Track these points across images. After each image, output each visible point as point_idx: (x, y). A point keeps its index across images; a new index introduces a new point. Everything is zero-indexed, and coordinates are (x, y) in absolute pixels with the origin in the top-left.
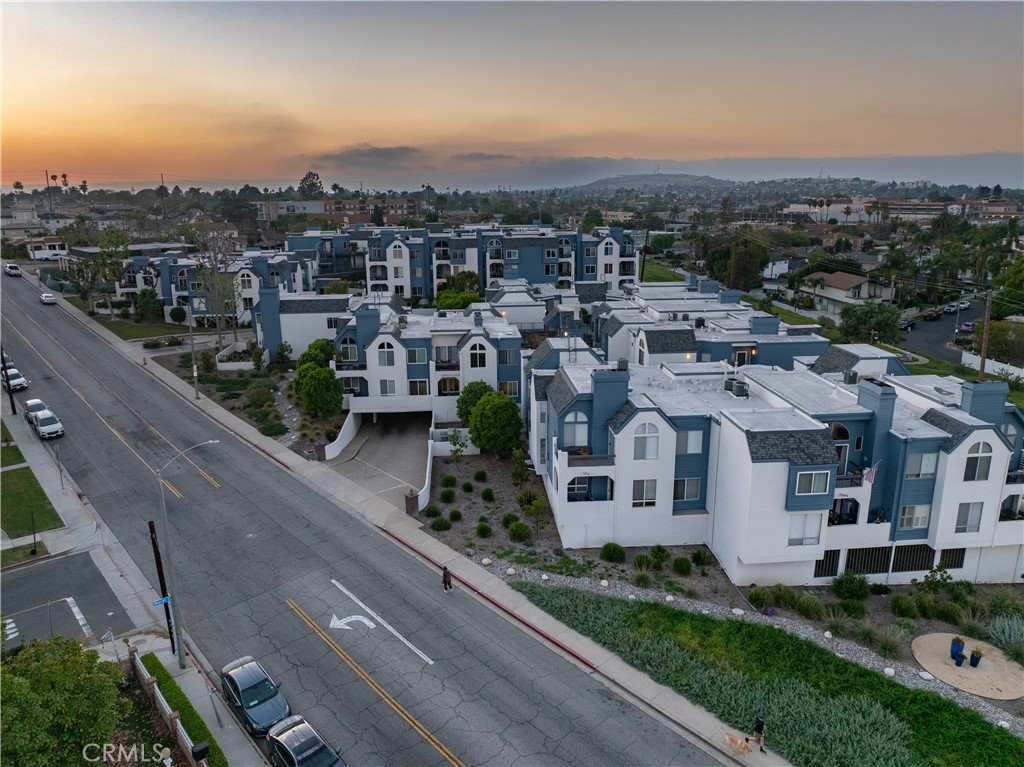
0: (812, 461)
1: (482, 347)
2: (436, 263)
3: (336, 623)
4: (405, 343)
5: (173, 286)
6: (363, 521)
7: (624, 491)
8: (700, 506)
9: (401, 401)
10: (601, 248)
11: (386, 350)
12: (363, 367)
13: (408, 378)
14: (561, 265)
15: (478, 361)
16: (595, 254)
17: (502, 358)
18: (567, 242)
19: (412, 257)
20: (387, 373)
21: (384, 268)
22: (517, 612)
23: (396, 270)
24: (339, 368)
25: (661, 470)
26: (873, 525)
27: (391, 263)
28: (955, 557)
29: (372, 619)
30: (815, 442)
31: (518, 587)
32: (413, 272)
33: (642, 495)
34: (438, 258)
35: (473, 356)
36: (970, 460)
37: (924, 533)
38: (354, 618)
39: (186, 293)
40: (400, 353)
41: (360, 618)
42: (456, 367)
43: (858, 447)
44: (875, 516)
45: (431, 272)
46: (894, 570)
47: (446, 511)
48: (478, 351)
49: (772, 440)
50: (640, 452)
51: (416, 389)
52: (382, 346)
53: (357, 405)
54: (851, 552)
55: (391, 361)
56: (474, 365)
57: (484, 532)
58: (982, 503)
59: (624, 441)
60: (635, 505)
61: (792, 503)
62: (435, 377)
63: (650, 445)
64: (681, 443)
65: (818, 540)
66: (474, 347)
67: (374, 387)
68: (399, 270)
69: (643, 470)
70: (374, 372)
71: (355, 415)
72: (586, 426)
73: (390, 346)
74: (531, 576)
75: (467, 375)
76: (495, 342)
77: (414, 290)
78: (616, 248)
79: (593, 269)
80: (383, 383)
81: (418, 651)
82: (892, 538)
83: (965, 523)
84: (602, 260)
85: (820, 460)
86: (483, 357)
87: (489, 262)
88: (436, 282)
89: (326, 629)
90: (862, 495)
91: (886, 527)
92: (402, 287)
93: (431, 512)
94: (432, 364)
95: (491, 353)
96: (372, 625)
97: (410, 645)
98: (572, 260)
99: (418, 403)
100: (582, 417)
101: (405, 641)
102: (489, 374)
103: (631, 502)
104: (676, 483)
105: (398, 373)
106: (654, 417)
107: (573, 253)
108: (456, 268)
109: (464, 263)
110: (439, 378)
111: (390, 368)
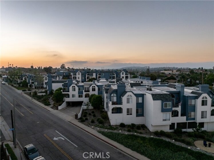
0: (167, 100)
1: (95, 87)
2: (87, 76)
3: (55, 139)
4: (78, 86)
5: (30, 80)
6: (65, 120)
7: (125, 111)
8: (142, 115)
9: (77, 99)
10: (121, 73)
11: (74, 88)
12: (69, 91)
13: (79, 94)
14: (113, 77)
15: (94, 90)
17: (99, 89)
18: (114, 72)
19: (82, 75)
20: (74, 93)
21: (76, 77)
22: (99, 137)
23: (78, 77)
24: (63, 91)
25: (133, 106)
26: (182, 117)
28: (202, 125)
29: (64, 138)
30: (167, 96)
31: (99, 132)
32: (82, 78)
33: (129, 112)
35: (93, 89)
36: (202, 100)
37: (194, 119)
39: (33, 81)
40: (77, 88)
41: (61, 138)
42: (89, 91)
43: (177, 99)
44: (182, 115)
45: (86, 78)
46: (188, 128)
47: (84, 118)
48: (94, 88)
49: (157, 96)
50: (128, 102)
51: (80, 96)
52: (73, 87)
53: (67, 100)
54: (178, 124)
55: (74, 90)
56: (93, 91)
58: (206, 111)
59: (124, 99)
60: (127, 114)
61: (163, 110)
62: (84, 93)
63: (130, 100)
64: (137, 100)
65: (169, 120)
66: (93, 87)
67: (71, 96)
69: (129, 106)
70: (71, 93)
71: (67, 102)
72: (116, 97)
73: (74, 87)
74: (103, 130)
75: (91, 93)
76: (97, 86)
78: (125, 73)
80: (73, 95)
81: (74, 144)
82: (187, 120)
83: (203, 116)
85: (169, 100)
86: (95, 89)
87: (98, 76)
88: (87, 80)
89: (53, 140)
90: (179, 109)
91: (185, 118)
93: (81, 118)
94: (84, 91)
95: (97, 88)
96: (64, 139)
97: (72, 143)
99: (80, 99)
100: (115, 95)
102: (96, 93)
103: (126, 113)
104: (137, 109)
105: (76, 93)
106: (131, 94)
108: (91, 77)
109: (93, 76)
110: (85, 94)
111: (74, 92)
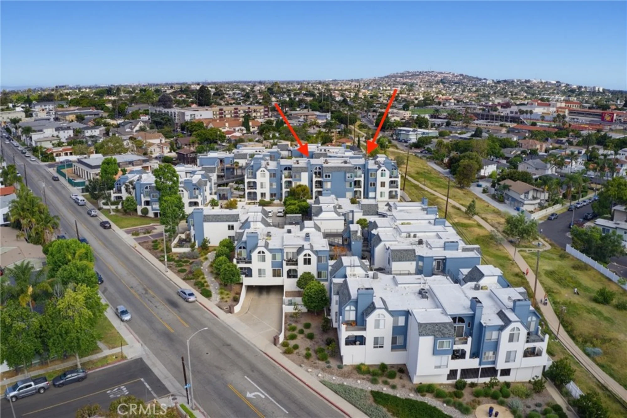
0: (444, 336)
1: (309, 255)
2: (284, 180)
3: (249, 395)
4: (270, 251)
5: (142, 195)
6: (255, 348)
7: (370, 341)
8: (404, 347)
9: (269, 280)
10: (379, 173)
11: (261, 254)
12: (250, 262)
13: (272, 267)
14: (355, 182)
15: (307, 261)
16: (376, 175)
17: (319, 260)
18: (359, 168)
19: (271, 176)
20: (262, 265)
21: (255, 183)
23: (262, 184)
24: (238, 262)
25: (386, 332)
26: (472, 360)
27: (258, 180)
28: (506, 372)
29: (263, 394)
30: (446, 328)
31: (324, 383)
32: (271, 185)
33: (378, 343)
34: (286, 177)
35: (305, 260)
36: (511, 334)
37: (494, 362)
38: (256, 393)
39: (149, 199)
40: (268, 256)
41: (258, 393)
42: (296, 263)
43: (469, 326)
44: (473, 355)
45: (281, 184)
46: (481, 377)
47: (292, 343)
48: (307, 257)
49: (428, 327)
50: (377, 326)
51: (277, 273)
52: (259, 253)
53: (247, 281)
54: (463, 371)
55: (264, 260)
56: (305, 263)
57: (308, 356)
58: (516, 351)
59: (370, 320)
60: (374, 347)
61: (435, 352)
62: (286, 268)
63: (382, 323)
64: (396, 321)
65: (447, 367)
66: (305, 255)
67: (255, 272)
68: (264, 184)
69: (378, 333)
70: (255, 265)
71: (246, 286)
72: (354, 312)
73: (263, 253)
74: (327, 377)
75: (302, 269)
76: (316, 252)
77: (272, 195)
78: (387, 173)
79: (374, 185)
80: (260, 270)
81: (281, 407)
82: (480, 364)
83: (509, 358)
84: (380, 179)
85: (447, 336)
86: (310, 260)
87: (315, 180)
88: (284, 190)
89: (246, 398)
90: (467, 348)
91: (477, 360)
92: (265, 193)
93: (285, 345)
94: (284, 263)
95: (314, 259)
96: (263, 397)
97: (279, 405)
98: (362, 179)
99: (277, 281)
100: (353, 308)
101: (277, 404)
102: (312, 269)
103: (373, 346)
104: (393, 338)
105: (268, 266)
106: (384, 312)
107: (363, 175)
108: (296, 183)
109: (300, 180)
110: (288, 269)
111: (264, 263)
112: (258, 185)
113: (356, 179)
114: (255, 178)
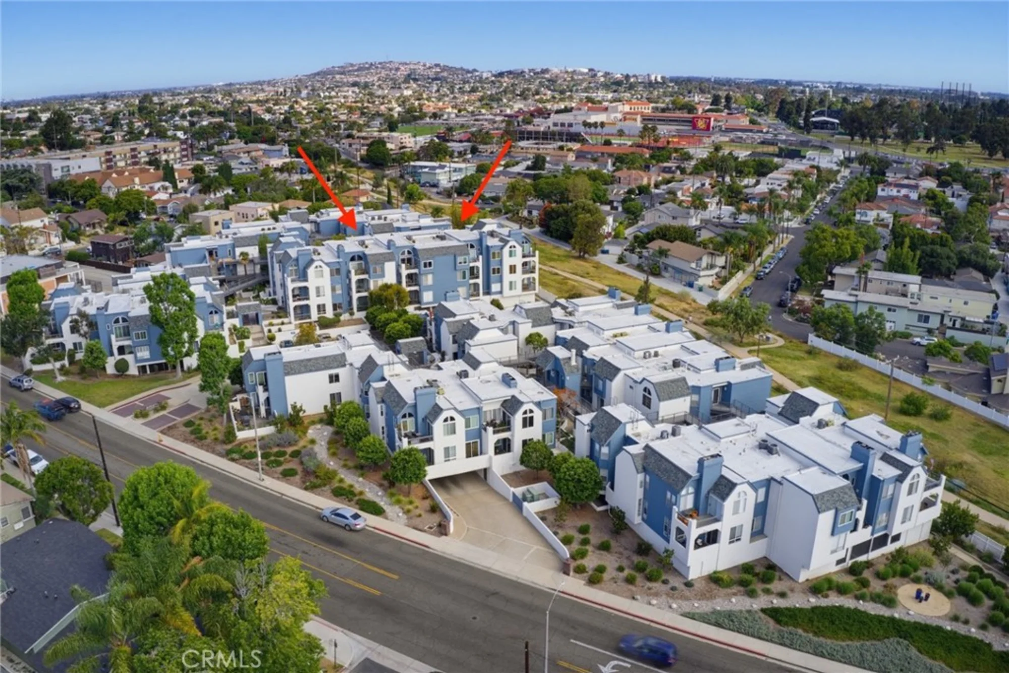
0: (847, 506)
1: (531, 411)
2: (354, 278)
4: (462, 413)
5: (113, 338)
6: (537, 587)
7: (725, 536)
8: (761, 533)
9: (462, 465)
10: (506, 250)
11: (449, 422)
12: (431, 439)
13: (466, 440)
14: (472, 269)
15: (528, 422)
16: (500, 255)
17: (544, 416)
18: (472, 246)
19: (332, 275)
20: (450, 441)
21: (306, 289)
22: (699, 632)
23: (318, 289)
25: (746, 517)
26: (864, 530)
27: (312, 284)
29: (623, 661)
31: (690, 616)
32: (333, 289)
33: (735, 536)
34: (356, 274)
35: (525, 420)
36: (910, 484)
37: (887, 527)
38: (612, 663)
39: (128, 342)
40: (460, 422)
41: (616, 662)
42: (509, 428)
45: (351, 287)
46: (872, 551)
47: (589, 566)
48: (529, 415)
49: (826, 497)
51: (470, 448)
52: (446, 420)
54: (854, 548)
55: (453, 431)
56: (525, 426)
57: (630, 581)
58: (913, 506)
59: (728, 506)
60: (730, 543)
61: (835, 531)
62: (492, 439)
63: (742, 503)
64: (757, 497)
65: (843, 547)
66: (525, 412)
67: (439, 455)
68: (321, 289)
69: (736, 521)
70: (439, 443)
71: (431, 480)
72: (693, 496)
75: (519, 434)
76: (540, 406)
79: (499, 271)
80: (447, 450)
82: (872, 534)
83: (906, 517)
84: (507, 262)
85: (850, 505)
86: (531, 418)
87: (405, 272)
90: (862, 514)
91: (870, 529)
93: (581, 570)
94: (491, 430)
95: (537, 415)
96: (629, 666)
98: (480, 264)
100: (692, 490)
102: (536, 431)
105: (459, 440)
106: (746, 487)
107: (480, 258)
109: (383, 276)
110: (495, 440)
111: (453, 436)
112: (312, 293)
113: (472, 265)
114: (306, 280)
